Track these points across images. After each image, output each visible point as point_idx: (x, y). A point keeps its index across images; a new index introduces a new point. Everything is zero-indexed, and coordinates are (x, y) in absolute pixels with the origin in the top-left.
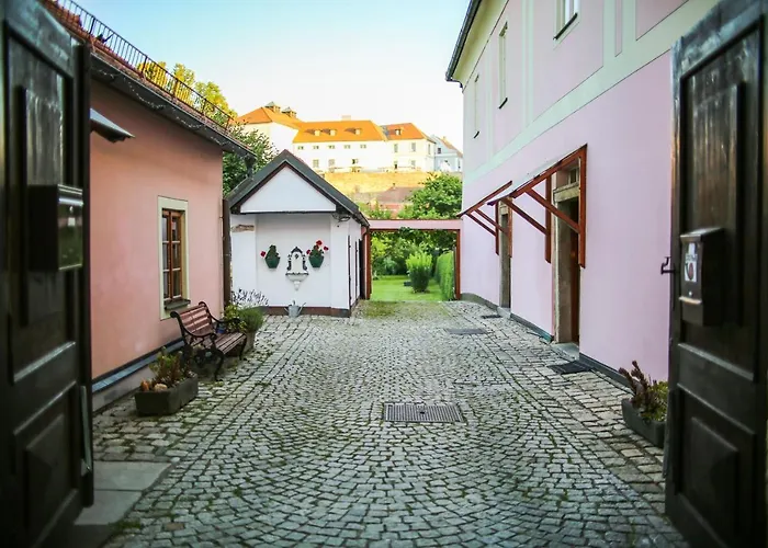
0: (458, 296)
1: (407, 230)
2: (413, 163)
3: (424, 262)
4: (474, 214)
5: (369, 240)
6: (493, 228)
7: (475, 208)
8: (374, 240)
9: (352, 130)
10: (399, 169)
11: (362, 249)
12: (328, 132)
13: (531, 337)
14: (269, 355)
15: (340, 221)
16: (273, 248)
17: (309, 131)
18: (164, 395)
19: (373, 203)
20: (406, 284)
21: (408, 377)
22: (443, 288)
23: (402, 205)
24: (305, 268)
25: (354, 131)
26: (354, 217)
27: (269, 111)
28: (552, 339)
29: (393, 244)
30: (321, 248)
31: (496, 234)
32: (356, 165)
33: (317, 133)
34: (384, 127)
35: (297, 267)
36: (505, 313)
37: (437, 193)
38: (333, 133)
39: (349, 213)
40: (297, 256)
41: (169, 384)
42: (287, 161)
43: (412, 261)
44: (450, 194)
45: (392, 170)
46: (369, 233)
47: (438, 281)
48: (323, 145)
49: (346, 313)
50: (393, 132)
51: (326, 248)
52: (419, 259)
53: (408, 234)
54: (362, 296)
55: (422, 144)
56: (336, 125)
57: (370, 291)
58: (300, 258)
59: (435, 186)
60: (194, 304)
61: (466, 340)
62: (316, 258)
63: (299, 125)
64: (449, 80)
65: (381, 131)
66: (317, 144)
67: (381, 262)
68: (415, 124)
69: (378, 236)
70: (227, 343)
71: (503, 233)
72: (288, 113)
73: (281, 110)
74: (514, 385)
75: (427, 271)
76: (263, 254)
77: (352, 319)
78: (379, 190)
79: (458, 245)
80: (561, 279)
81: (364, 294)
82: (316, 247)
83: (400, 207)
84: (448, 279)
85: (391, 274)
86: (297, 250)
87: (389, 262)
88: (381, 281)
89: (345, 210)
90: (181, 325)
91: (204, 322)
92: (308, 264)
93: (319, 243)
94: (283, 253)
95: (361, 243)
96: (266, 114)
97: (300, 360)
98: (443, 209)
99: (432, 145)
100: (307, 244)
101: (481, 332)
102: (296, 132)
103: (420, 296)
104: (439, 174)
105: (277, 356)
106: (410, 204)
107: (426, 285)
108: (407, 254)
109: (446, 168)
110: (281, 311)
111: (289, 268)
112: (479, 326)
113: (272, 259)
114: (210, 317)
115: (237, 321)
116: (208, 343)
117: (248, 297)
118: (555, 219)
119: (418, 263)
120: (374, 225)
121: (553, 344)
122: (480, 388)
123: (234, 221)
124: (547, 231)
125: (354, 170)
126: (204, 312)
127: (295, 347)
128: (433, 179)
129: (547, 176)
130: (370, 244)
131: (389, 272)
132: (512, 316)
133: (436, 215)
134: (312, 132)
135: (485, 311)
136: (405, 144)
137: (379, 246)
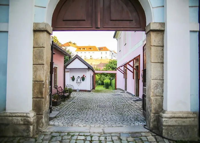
0: (116, 89)
1: (104, 73)
2: (106, 57)
3: (108, 81)
4: (119, 69)
5: (95, 75)
6: (123, 73)
7: (119, 68)
8: (96, 75)
9: (90, 48)
10: (102, 59)
11: (93, 77)
12: (84, 49)
13: (130, 96)
14: (74, 98)
15: (89, 70)
16: (73, 76)
17: (79, 48)
18: (56, 102)
19: (96, 67)
20: (104, 87)
21: (103, 102)
22: (113, 88)
23: (103, 67)
24: (81, 81)
25: (91, 49)
26: (92, 70)
27: (69, 43)
28: (134, 96)
29: (101, 77)
30: (84, 76)
31: (124, 74)
32: (91, 57)
33: (82, 49)
34: (98, 48)
35: (79, 81)
36: (126, 92)
37: (112, 65)
38: (86, 49)
39: (90, 69)
40: (79, 78)
41: (57, 100)
42: (77, 57)
43: (105, 81)
44: (115, 65)
45: (101, 58)
46: (95, 74)
47: (112, 86)
48: (83, 52)
49: (90, 91)
50: (101, 49)
51: (85, 77)
52: (107, 80)
53: (104, 74)
54: (93, 88)
55: (108, 52)
56: (86, 47)
57: (95, 88)
58: (80, 79)
59: (112, 63)
60: (59, 87)
61: (116, 96)
62: (83, 79)
63: (77, 47)
64: (114, 38)
65: (98, 49)
66: (81, 52)
67: (98, 82)
68: (106, 47)
69: (97, 75)
70: (66, 94)
71: (125, 74)
72: (74, 44)
73: (73, 43)
74: (125, 103)
75: (109, 84)
76: (71, 78)
77: (91, 93)
78: (97, 64)
79: (116, 77)
80: (136, 83)
81: (94, 88)
82: (83, 76)
83: (103, 68)
84: (114, 85)
85: (100, 85)
86: (79, 77)
87: (100, 82)
88: (97, 86)
89: (90, 68)
90: (57, 90)
91: (61, 91)
92: (81, 80)
93: (84, 75)
94: (76, 77)
95: (93, 76)
96: (69, 44)
97: (81, 99)
98: (113, 69)
99: (111, 52)
100: (81, 76)
101: (120, 95)
102: (76, 49)
103: (107, 90)
104: (112, 60)
105: (76, 98)
106: (105, 67)
107: (109, 87)
108: (104, 80)
109: (114, 58)
110: (75, 91)
111: (77, 81)
112: (119, 94)
113: (73, 79)
114: (62, 89)
115: (67, 90)
116: (63, 94)
117: (69, 86)
118: (135, 70)
119: (107, 82)
120: (96, 72)
121: (135, 97)
122: (118, 104)
123: (66, 70)
124: (133, 73)
125: (91, 59)
126: (61, 88)
127: (79, 97)
128: (111, 61)
129: (133, 60)
130: (95, 76)
131: (100, 84)
132: (127, 92)
133: (111, 70)
134: (80, 49)
135: (121, 91)
136: (104, 52)
137: (97, 77)
